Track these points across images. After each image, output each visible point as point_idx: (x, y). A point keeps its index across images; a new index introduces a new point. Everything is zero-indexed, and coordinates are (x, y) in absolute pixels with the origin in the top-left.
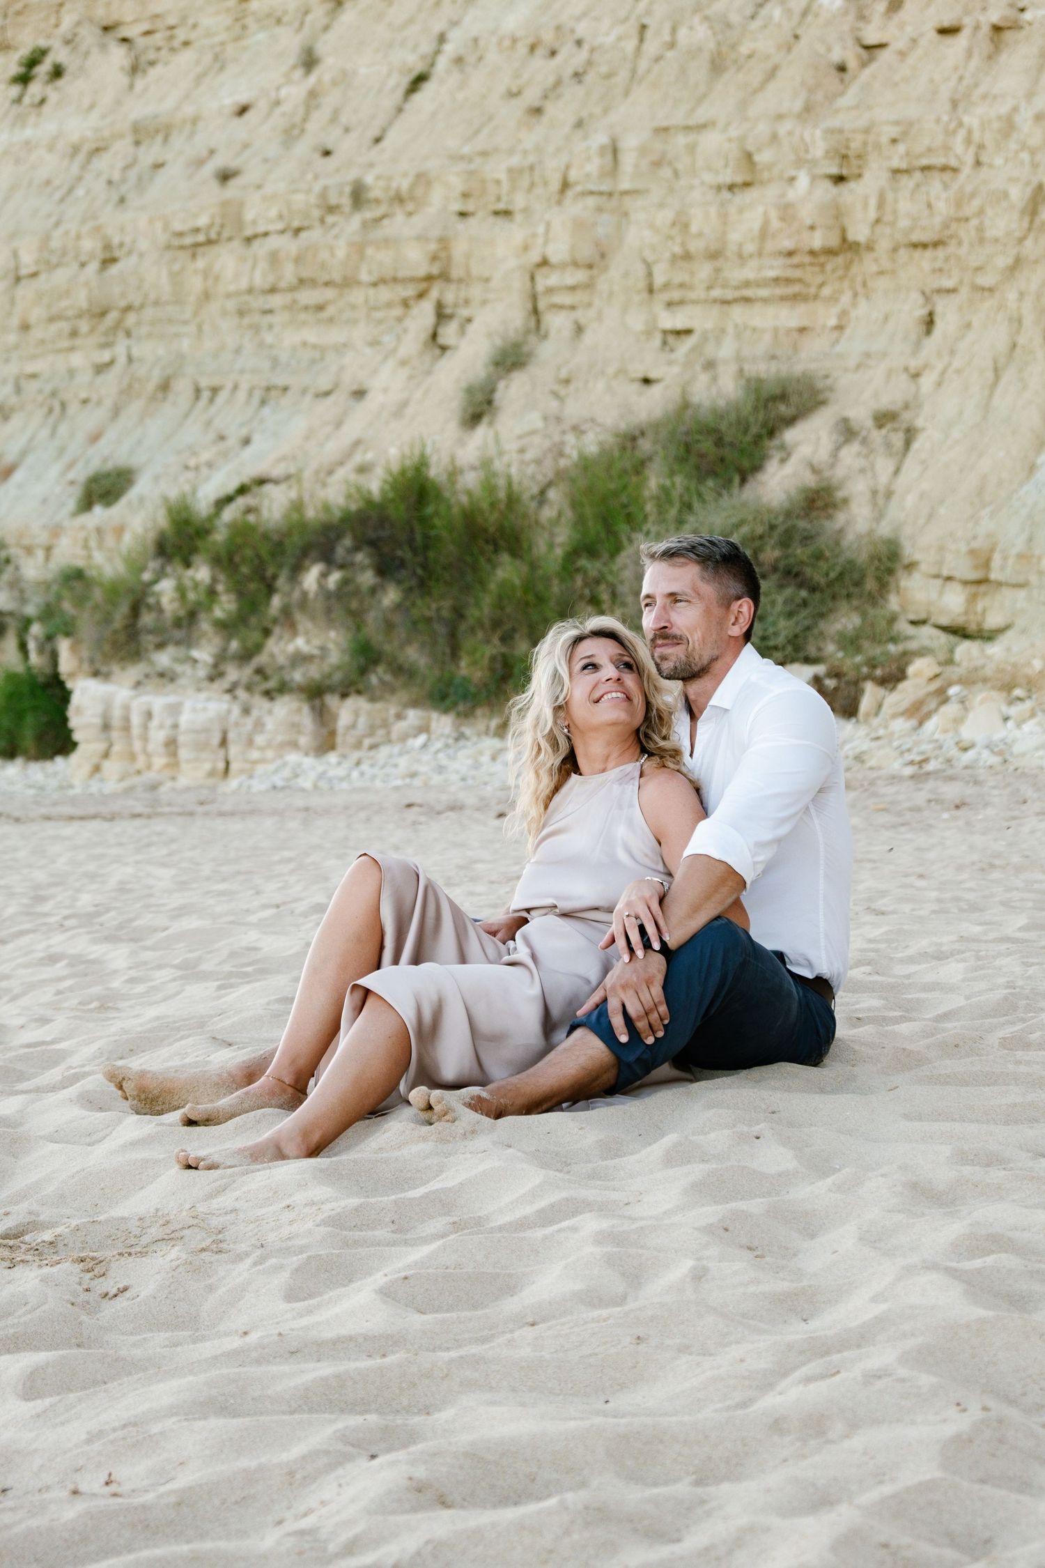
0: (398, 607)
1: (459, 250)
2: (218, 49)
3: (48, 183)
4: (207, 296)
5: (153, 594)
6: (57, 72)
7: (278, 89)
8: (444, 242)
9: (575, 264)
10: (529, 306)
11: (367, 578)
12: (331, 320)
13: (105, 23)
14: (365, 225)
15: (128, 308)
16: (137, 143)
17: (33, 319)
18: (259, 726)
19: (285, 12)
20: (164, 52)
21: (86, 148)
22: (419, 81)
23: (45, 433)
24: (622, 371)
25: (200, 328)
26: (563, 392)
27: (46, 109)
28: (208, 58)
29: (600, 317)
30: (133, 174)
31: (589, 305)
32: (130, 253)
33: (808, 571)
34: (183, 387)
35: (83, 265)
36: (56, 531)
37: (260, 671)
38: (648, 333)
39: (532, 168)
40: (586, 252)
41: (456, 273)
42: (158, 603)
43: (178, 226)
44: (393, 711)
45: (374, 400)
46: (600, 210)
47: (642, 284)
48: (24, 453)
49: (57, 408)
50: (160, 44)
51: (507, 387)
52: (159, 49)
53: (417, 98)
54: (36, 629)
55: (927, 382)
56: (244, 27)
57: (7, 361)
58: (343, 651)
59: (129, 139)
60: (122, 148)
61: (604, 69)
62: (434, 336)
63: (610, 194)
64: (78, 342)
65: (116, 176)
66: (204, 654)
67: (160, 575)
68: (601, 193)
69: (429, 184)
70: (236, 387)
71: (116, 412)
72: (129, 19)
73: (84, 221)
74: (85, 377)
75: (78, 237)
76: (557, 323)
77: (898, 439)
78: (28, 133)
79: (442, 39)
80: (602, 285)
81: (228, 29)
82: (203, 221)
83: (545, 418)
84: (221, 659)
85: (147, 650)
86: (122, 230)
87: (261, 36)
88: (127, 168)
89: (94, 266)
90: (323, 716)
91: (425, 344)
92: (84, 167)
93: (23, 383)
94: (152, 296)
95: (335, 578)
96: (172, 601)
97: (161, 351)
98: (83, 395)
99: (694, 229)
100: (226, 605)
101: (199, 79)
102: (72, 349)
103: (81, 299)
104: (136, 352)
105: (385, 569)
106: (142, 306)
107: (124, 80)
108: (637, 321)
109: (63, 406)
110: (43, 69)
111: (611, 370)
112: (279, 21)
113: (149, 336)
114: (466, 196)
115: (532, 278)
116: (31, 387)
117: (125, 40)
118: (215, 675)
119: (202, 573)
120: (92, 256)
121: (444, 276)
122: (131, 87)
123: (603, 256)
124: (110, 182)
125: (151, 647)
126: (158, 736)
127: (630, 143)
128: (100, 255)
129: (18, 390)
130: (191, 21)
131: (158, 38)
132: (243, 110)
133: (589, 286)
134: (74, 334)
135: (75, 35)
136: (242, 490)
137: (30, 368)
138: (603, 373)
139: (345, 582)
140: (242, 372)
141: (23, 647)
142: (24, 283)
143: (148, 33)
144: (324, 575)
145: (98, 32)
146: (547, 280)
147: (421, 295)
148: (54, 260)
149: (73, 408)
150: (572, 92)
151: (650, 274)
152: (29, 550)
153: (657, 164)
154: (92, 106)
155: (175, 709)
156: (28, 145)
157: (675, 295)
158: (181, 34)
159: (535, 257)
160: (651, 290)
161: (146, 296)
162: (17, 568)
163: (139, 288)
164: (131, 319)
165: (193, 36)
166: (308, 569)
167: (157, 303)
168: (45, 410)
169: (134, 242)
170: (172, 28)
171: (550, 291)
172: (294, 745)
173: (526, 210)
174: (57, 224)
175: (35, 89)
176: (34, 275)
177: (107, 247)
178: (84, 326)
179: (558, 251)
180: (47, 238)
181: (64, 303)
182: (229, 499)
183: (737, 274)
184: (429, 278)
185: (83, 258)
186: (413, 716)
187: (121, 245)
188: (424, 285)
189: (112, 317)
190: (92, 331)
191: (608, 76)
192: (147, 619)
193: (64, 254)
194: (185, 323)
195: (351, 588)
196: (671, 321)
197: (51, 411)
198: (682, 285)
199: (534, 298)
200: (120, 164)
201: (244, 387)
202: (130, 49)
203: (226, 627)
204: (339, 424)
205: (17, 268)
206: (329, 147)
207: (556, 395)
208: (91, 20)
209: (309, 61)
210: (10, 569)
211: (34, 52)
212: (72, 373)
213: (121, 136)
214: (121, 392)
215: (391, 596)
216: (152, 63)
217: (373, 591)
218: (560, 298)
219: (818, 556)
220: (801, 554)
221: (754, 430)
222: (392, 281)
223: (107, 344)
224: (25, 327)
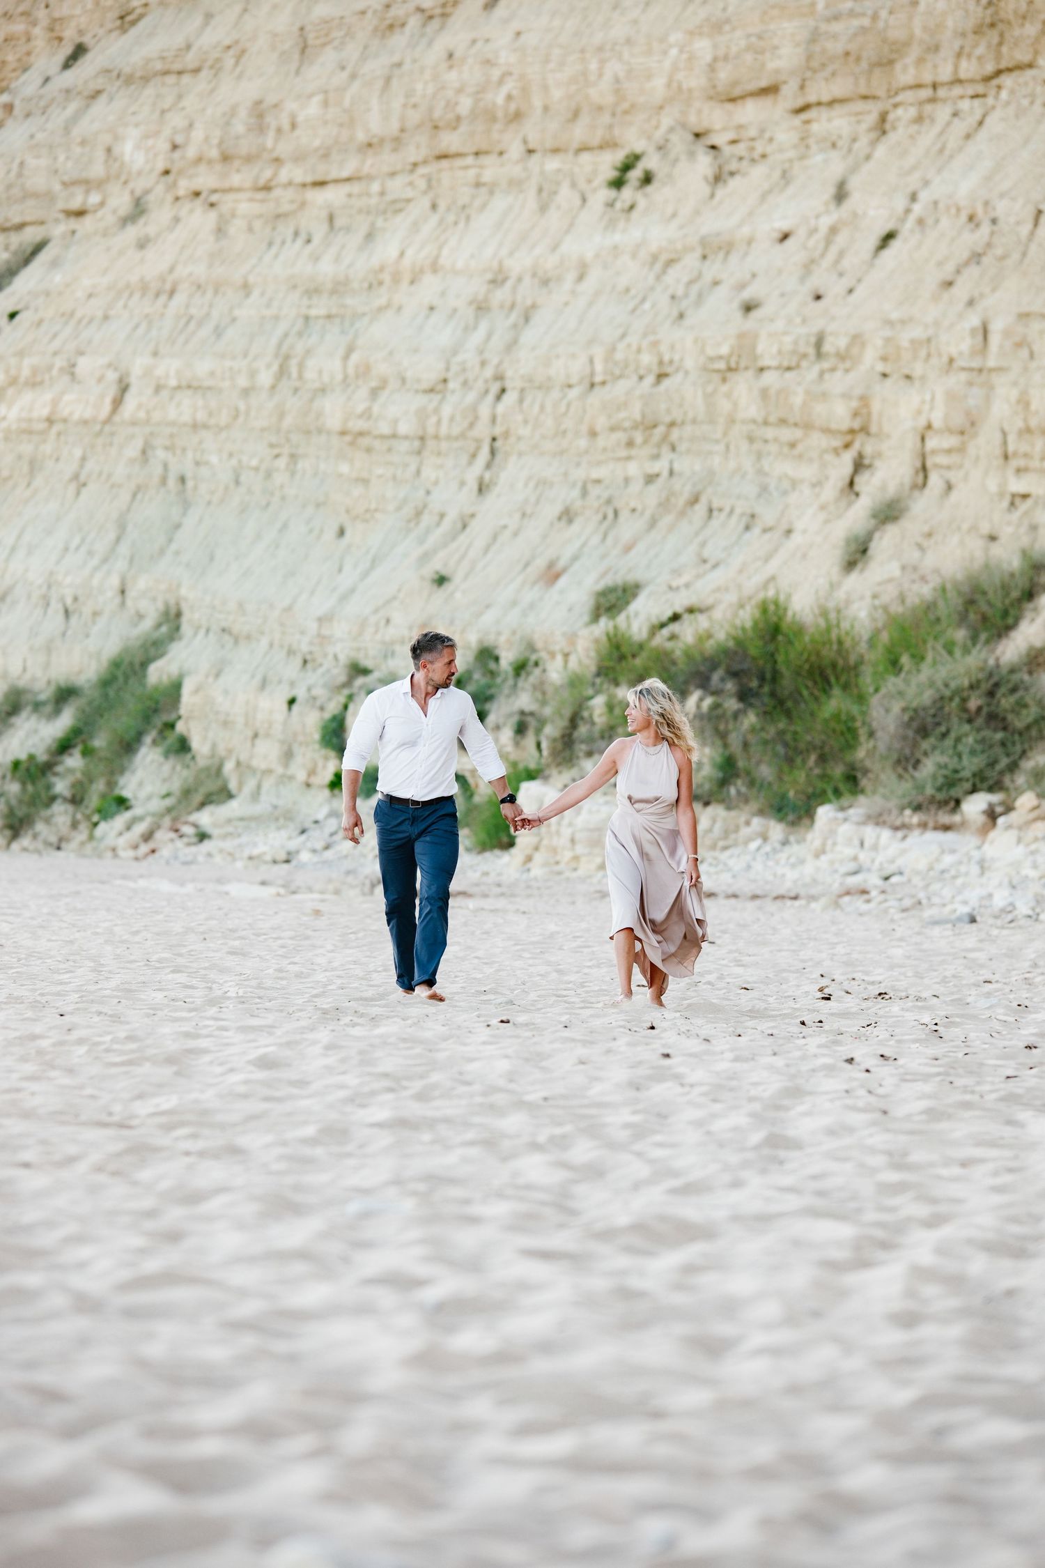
0: (753, 730)
1: (876, 406)
2: (787, 165)
3: (627, 290)
4: (731, 421)
5: (588, 708)
6: (647, 179)
7: (818, 217)
8: (864, 400)
9: (950, 431)
10: (919, 464)
11: (732, 704)
12: (800, 456)
13: (697, 130)
14: (822, 374)
15: (672, 424)
16: (704, 257)
17: (598, 428)
19: (840, 137)
20: (745, 163)
21: (664, 257)
22: (889, 237)
23: (596, 540)
24: (974, 528)
25: (727, 447)
26: (925, 544)
27: (635, 214)
28: (777, 174)
29: (966, 478)
30: (695, 289)
31: (960, 467)
32: (677, 370)
33: (1010, 717)
34: (702, 505)
35: (641, 378)
36: (574, 638)
38: (1001, 495)
39: (929, 340)
40: (958, 420)
41: (874, 429)
42: (591, 716)
43: (710, 352)
44: (743, 819)
45: (797, 539)
46: (970, 384)
47: (998, 451)
48: (575, 558)
49: (611, 515)
50: (743, 153)
51: (881, 538)
52: (741, 159)
53: (887, 254)
56: (808, 147)
57: (578, 464)
58: (714, 765)
59: (698, 253)
60: (691, 261)
61: (999, 251)
62: (851, 484)
63: (980, 370)
64: (633, 452)
65: (680, 291)
67: (596, 691)
68: (971, 370)
69: (863, 345)
70: (732, 512)
71: (653, 523)
72: (717, 126)
73: (645, 335)
74: (636, 486)
75: (639, 351)
76: (935, 480)
78: (617, 237)
79: (914, 197)
80: (972, 450)
81: (795, 147)
82: (724, 350)
83: (903, 568)
85: (578, 758)
86: (672, 347)
87: (819, 158)
88: (691, 282)
89: (650, 379)
91: (842, 491)
92: (658, 278)
93: (589, 486)
94: (690, 415)
95: (708, 701)
96: (600, 715)
97: (697, 467)
98: (632, 505)
99: (1033, 407)
101: (764, 197)
102: (629, 458)
103: (635, 411)
104: (676, 467)
105: (744, 696)
106: (683, 423)
107: (707, 190)
108: (992, 485)
109: (616, 513)
110: (635, 174)
111: (965, 527)
112: (834, 145)
113: (688, 451)
114: (884, 359)
115: (923, 439)
116: (594, 491)
117: (713, 147)
120: (649, 371)
121: (865, 431)
122: (712, 196)
123: (973, 424)
124: (673, 297)
125: (581, 754)
127: (996, 327)
128: (656, 370)
129: (584, 493)
130: (767, 135)
131: (741, 149)
132: (785, 237)
133: (961, 450)
134: (630, 444)
135: (667, 140)
136: (675, 618)
137: (595, 474)
138: (959, 528)
139: (716, 706)
140: (739, 497)
142: (597, 389)
143: (734, 142)
144: (701, 700)
145: (691, 137)
146: (932, 442)
147: (847, 446)
148: (617, 372)
149: (624, 514)
150: (973, 271)
151: (1005, 443)
152: (552, 655)
153: (1019, 345)
154: (674, 215)
156: (616, 250)
157: (1021, 463)
158: (760, 148)
159: (922, 422)
160: (1006, 457)
161: (685, 413)
162: (544, 671)
163: (681, 406)
164: (675, 434)
165: (769, 150)
166: (691, 693)
167: (694, 421)
168: (600, 516)
169: (682, 360)
170: (753, 139)
171: (933, 452)
173: (923, 378)
174: (623, 336)
175: (627, 193)
176: (604, 383)
177: (661, 362)
178: (639, 437)
179: (937, 419)
180: (613, 349)
181: (622, 415)
182: (663, 625)
184: (852, 432)
185: (642, 372)
186: (757, 822)
187: (671, 362)
188: (849, 438)
189: (660, 430)
190: (646, 442)
191: (1003, 258)
192: (583, 730)
193: (626, 366)
194: (717, 442)
195: (720, 711)
196: (1017, 485)
197: (605, 517)
198: (1026, 455)
199: (923, 457)
200: (685, 279)
201: (738, 511)
202: (715, 158)
204: (767, 559)
205: (592, 374)
206: (821, 292)
207: (920, 547)
208: (684, 126)
209: (841, 195)
210: (537, 671)
211: (627, 157)
212: (627, 480)
213: (692, 249)
214: (660, 505)
215: (751, 719)
216: (732, 174)
217: (736, 716)
218: (941, 459)
219: (1022, 705)
220: (1006, 702)
221: (1015, 594)
222: (827, 431)
223: (656, 457)
224: (593, 434)
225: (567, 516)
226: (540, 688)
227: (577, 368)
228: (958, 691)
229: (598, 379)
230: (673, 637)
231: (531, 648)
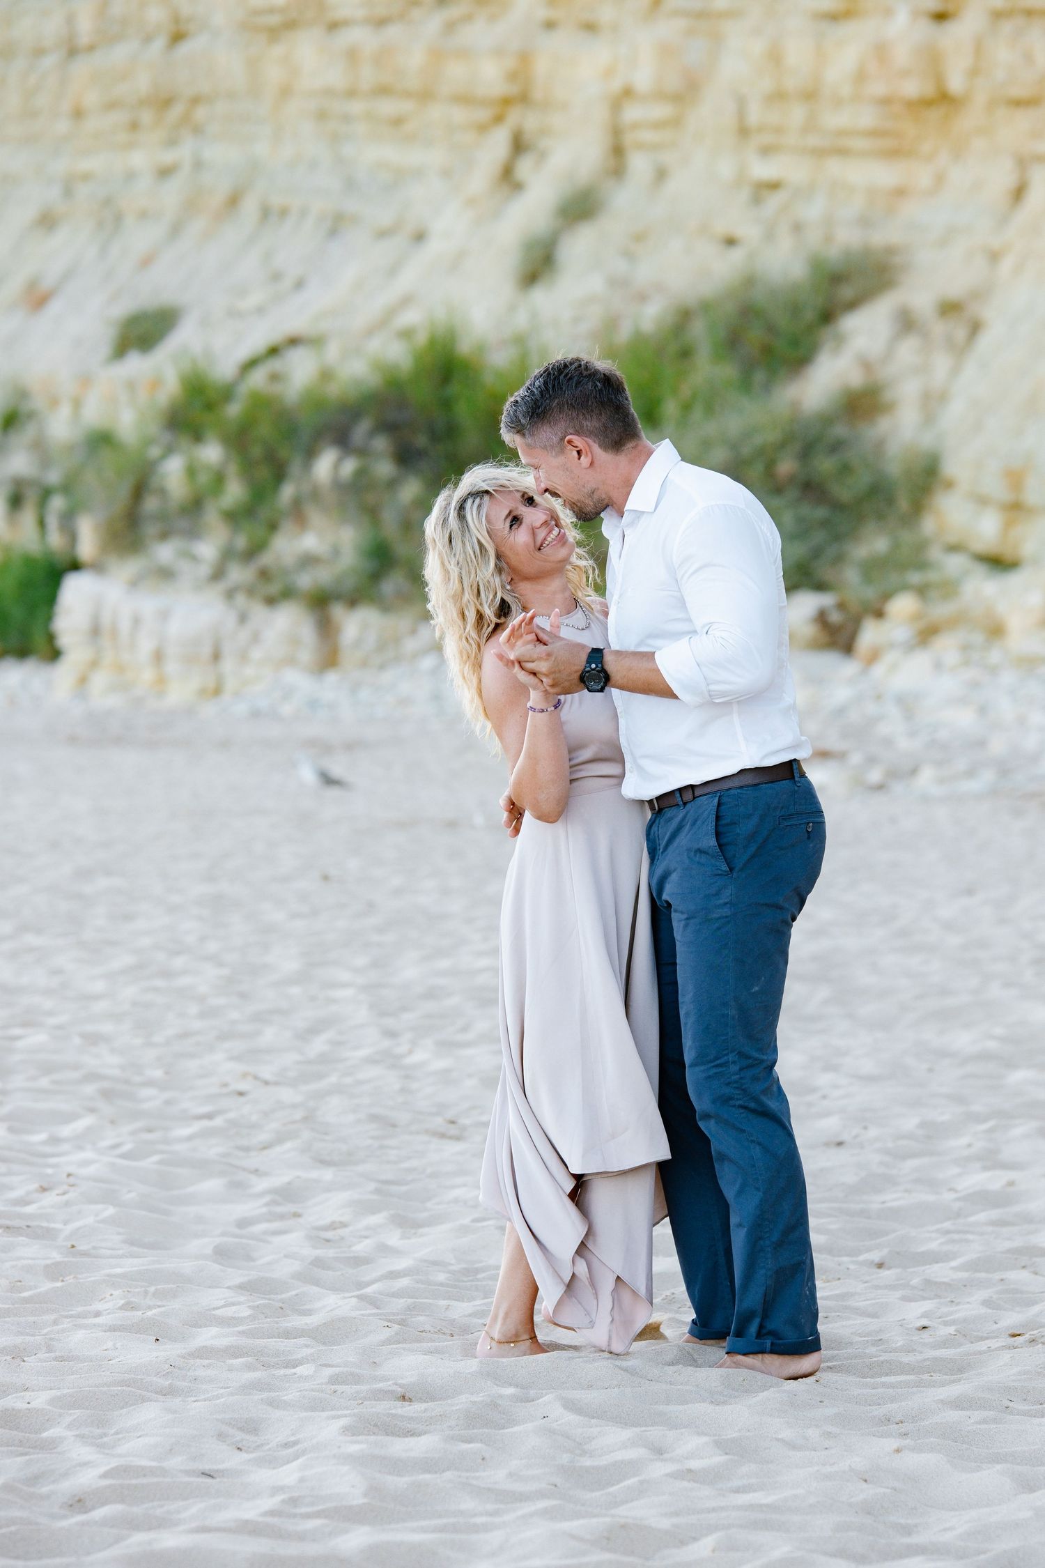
1: (541, 67)
4: (286, 92)
5: (159, 474)
8: (525, 58)
9: (660, 97)
10: (610, 143)
11: (384, 468)
12: (412, 137)
14: (449, 26)
15: (196, 100)
17: (87, 104)
18: (256, 638)
23: (93, 252)
24: (702, 229)
25: (279, 129)
26: (634, 250)
29: (686, 161)
31: (676, 146)
32: (202, 29)
33: (832, 486)
34: (250, 206)
35: (147, 39)
36: (86, 381)
37: (264, 575)
38: (739, 184)
40: (673, 81)
41: (536, 97)
42: (164, 486)
45: (435, 247)
46: (691, 33)
47: (731, 125)
48: (67, 276)
49: (110, 221)
51: (571, 243)
54: (57, 503)
55: (1006, 266)
57: (57, 155)
58: (358, 552)
62: (510, 170)
63: (702, 15)
64: (139, 137)
66: (208, 550)
67: (169, 451)
68: (692, 14)
71: (176, 230)
74: (146, 182)
76: (639, 165)
77: (961, 333)
80: (692, 123)
83: (610, 282)
84: (227, 555)
85: (148, 541)
89: (159, 44)
90: (326, 628)
91: (497, 179)
93: (75, 183)
94: (224, 87)
95: (349, 467)
96: (179, 484)
97: (233, 157)
98: (141, 206)
99: (788, 63)
100: (235, 492)
102: (132, 145)
103: (142, 83)
104: (203, 156)
105: (406, 457)
106: (213, 98)
108: (726, 168)
109: (118, 218)
111: (690, 227)
113: (223, 135)
114: (549, 1)
115: (615, 110)
116: (83, 190)
118: (218, 574)
119: (212, 453)
120: (159, 29)
121: (523, 98)
123: (693, 86)
125: (153, 537)
126: (146, 646)
128: (168, 29)
129: (68, 192)
133: (675, 123)
134: (134, 126)
136: (274, 351)
137: (86, 165)
138: (682, 229)
139: (361, 473)
140: (311, 194)
141: (42, 524)
142: (79, 57)
144: (337, 466)
146: (632, 113)
147: (499, 119)
148: (114, 31)
149: (129, 222)
151: (742, 113)
152: (54, 402)
155: (164, 615)
157: (768, 139)
159: (616, 85)
160: (744, 132)
161: (216, 84)
162: (43, 425)
163: (209, 74)
164: (201, 113)
166: (321, 454)
167: (229, 95)
169: (208, 14)
171: (635, 126)
172: (290, 661)
173: (614, 27)
176: (92, 48)
177: (176, 19)
178: (146, 117)
179: (643, 79)
181: (122, 88)
182: (257, 361)
183: (835, 120)
184: (507, 101)
185: (148, 31)
187: (192, 18)
188: (500, 109)
189: (177, 111)
190: (156, 124)
192: (151, 504)
193: (126, 23)
194: (262, 122)
195: (367, 479)
196: (763, 170)
197: (103, 223)
198: (775, 129)
199: (617, 132)
201: (313, 211)
203: (233, 517)
204: (390, 273)
205: (72, 38)
207: (627, 253)
210: (33, 425)
212: (130, 176)
214: (183, 206)
215: (413, 488)
217: (391, 484)
218: (647, 136)
219: (846, 469)
220: (825, 465)
221: (809, 315)
222: (464, 99)
223: (172, 142)
224: (78, 114)
225: (47, 222)
226: (40, 447)
227: (52, 28)
228: (760, 452)
229: (84, 39)
230: (275, 377)
231: (22, 394)
